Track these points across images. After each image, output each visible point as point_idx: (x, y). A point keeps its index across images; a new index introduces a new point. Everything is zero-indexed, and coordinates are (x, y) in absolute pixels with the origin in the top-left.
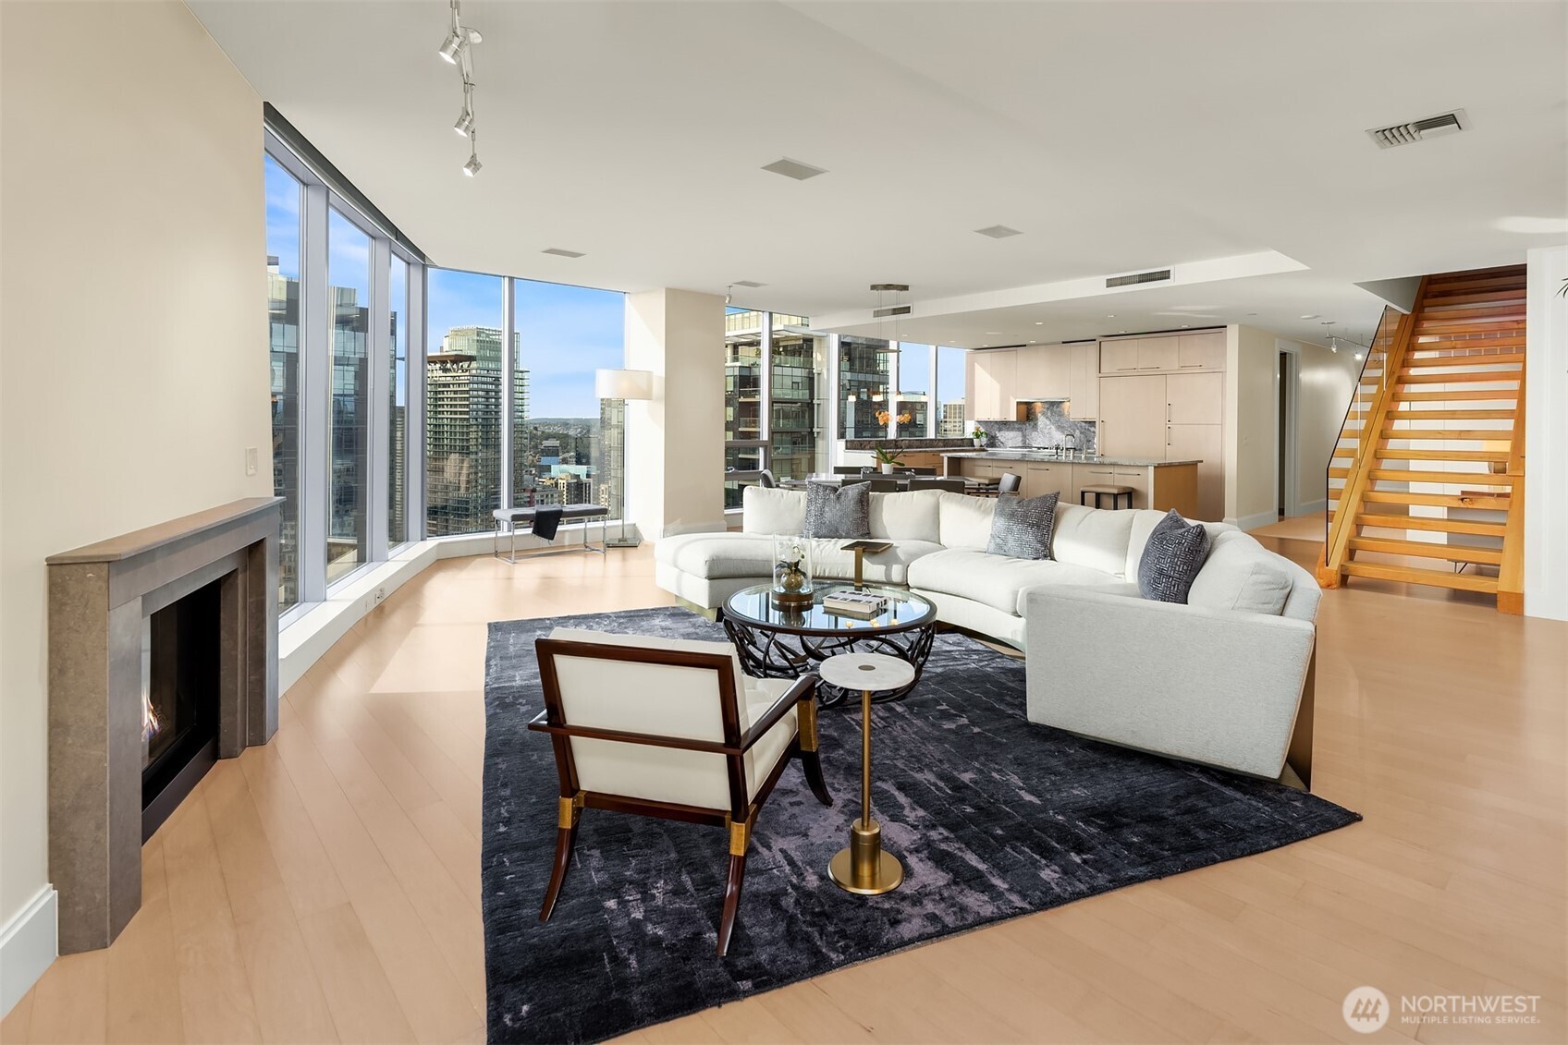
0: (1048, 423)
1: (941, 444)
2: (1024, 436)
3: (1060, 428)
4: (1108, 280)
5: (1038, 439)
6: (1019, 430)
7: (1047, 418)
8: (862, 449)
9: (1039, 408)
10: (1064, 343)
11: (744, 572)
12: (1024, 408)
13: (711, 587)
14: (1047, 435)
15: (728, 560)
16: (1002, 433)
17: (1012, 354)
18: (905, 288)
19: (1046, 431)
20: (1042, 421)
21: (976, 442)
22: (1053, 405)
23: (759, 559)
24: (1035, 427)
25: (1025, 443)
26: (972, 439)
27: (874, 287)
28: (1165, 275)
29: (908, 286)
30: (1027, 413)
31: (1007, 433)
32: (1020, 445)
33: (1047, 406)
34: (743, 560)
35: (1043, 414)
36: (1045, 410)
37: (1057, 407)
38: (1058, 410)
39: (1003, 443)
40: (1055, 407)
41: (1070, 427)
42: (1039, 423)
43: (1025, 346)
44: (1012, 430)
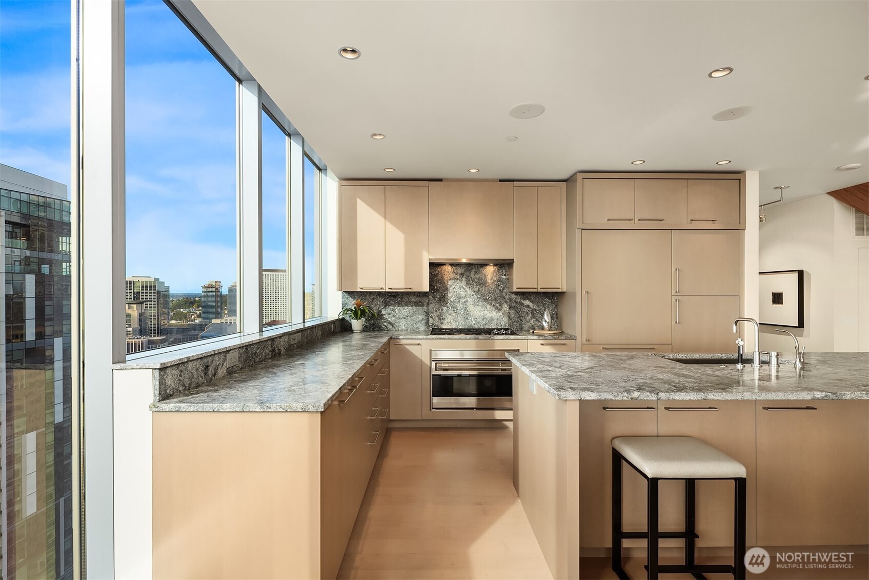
0: (463, 293)
2: (427, 314)
3: (481, 301)
5: (446, 317)
6: (417, 304)
7: (462, 287)
9: (451, 272)
14: (462, 311)
16: (390, 309)
17: (421, 191)
19: (460, 306)
20: (453, 292)
22: (471, 268)
24: (446, 302)
25: (427, 323)
32: (419, 326)
35: (456, 281)
36: (458, 277)
37: (476, 272)
38: (477, 276)
39: (391, 324)
40: (472, 273)
41: (495, 299)
42: (450, 295)
43: (441, 180)
44: (406, 305)
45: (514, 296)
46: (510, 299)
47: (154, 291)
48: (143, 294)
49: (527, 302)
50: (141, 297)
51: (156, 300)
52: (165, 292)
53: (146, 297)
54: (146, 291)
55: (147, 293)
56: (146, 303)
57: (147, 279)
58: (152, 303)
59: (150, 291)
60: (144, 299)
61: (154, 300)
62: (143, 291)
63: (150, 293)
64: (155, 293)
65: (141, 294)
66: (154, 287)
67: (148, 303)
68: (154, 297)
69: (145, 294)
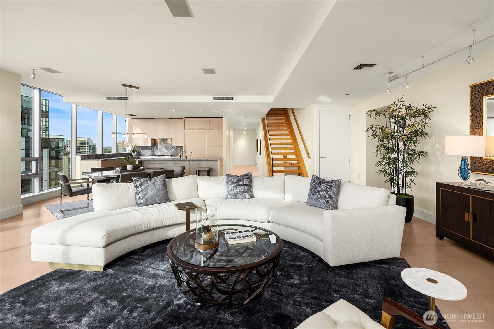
0: (162, 146)
1: (120, 155)
2: (153, 152)
3: (167, 148)
4: (214, 98)
5: (158, 152)
6: (150, 149)
7: (162, 145)
8: (89, 159)
9: (158, 141)
10: (169, 118)
11: (125, 235)
12: (153, 141)
13: (105, 251)
14: (162, 151)
15: (115, 231)
16: (143, 151)
17: (149, 121)
18: (138, 88)
19: (161, 149)
20: (160, 146)
21: (133, 154)
22: (164, 140)
23: (133, 225)
24: (157, 148)
25: (153, 154)
26: (131, 153)
27: (123, 85)
28: (232, 99)
29: (139, 88)
30: (154, 142)
31: (145, 150)
32: (151, 155)
33: (162, 141)
34: (124, 229)
35: (160, 143)
36: (161, 142)
37: (166, 141)
38: (166, 142)
39: (144, 154)
40: (165, 141)
41: (171, 148)
42: (159, 147)
43: (154, 118)
44: (148, 149)
45: (175, 147)
46: (175, 148)
47: (88, 146)
48: (81, 147)
49: (179, 148)
50: (80, 149)
51: (89, 151)
52: (94, 146)
53: (83, 149)
54: (83, 146)
55: (84, 147)
56: (83, 152)
57: (84, 139)
58: (86, 152)
59: (85, 146)
60: (81, 150)
61: (87, 151)
62: (81, 146)
63: (85, 147)
64: (88, 147)
65: (80, 147)
66: (88, 143)
67: (84, 152)
68: (87, 149)
69: (82, 147)
